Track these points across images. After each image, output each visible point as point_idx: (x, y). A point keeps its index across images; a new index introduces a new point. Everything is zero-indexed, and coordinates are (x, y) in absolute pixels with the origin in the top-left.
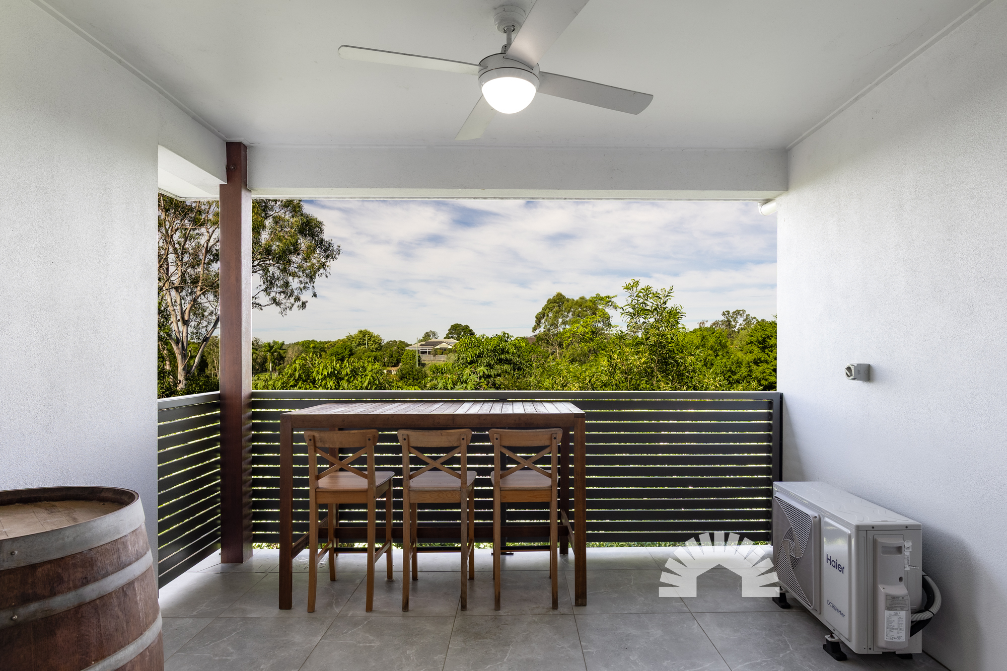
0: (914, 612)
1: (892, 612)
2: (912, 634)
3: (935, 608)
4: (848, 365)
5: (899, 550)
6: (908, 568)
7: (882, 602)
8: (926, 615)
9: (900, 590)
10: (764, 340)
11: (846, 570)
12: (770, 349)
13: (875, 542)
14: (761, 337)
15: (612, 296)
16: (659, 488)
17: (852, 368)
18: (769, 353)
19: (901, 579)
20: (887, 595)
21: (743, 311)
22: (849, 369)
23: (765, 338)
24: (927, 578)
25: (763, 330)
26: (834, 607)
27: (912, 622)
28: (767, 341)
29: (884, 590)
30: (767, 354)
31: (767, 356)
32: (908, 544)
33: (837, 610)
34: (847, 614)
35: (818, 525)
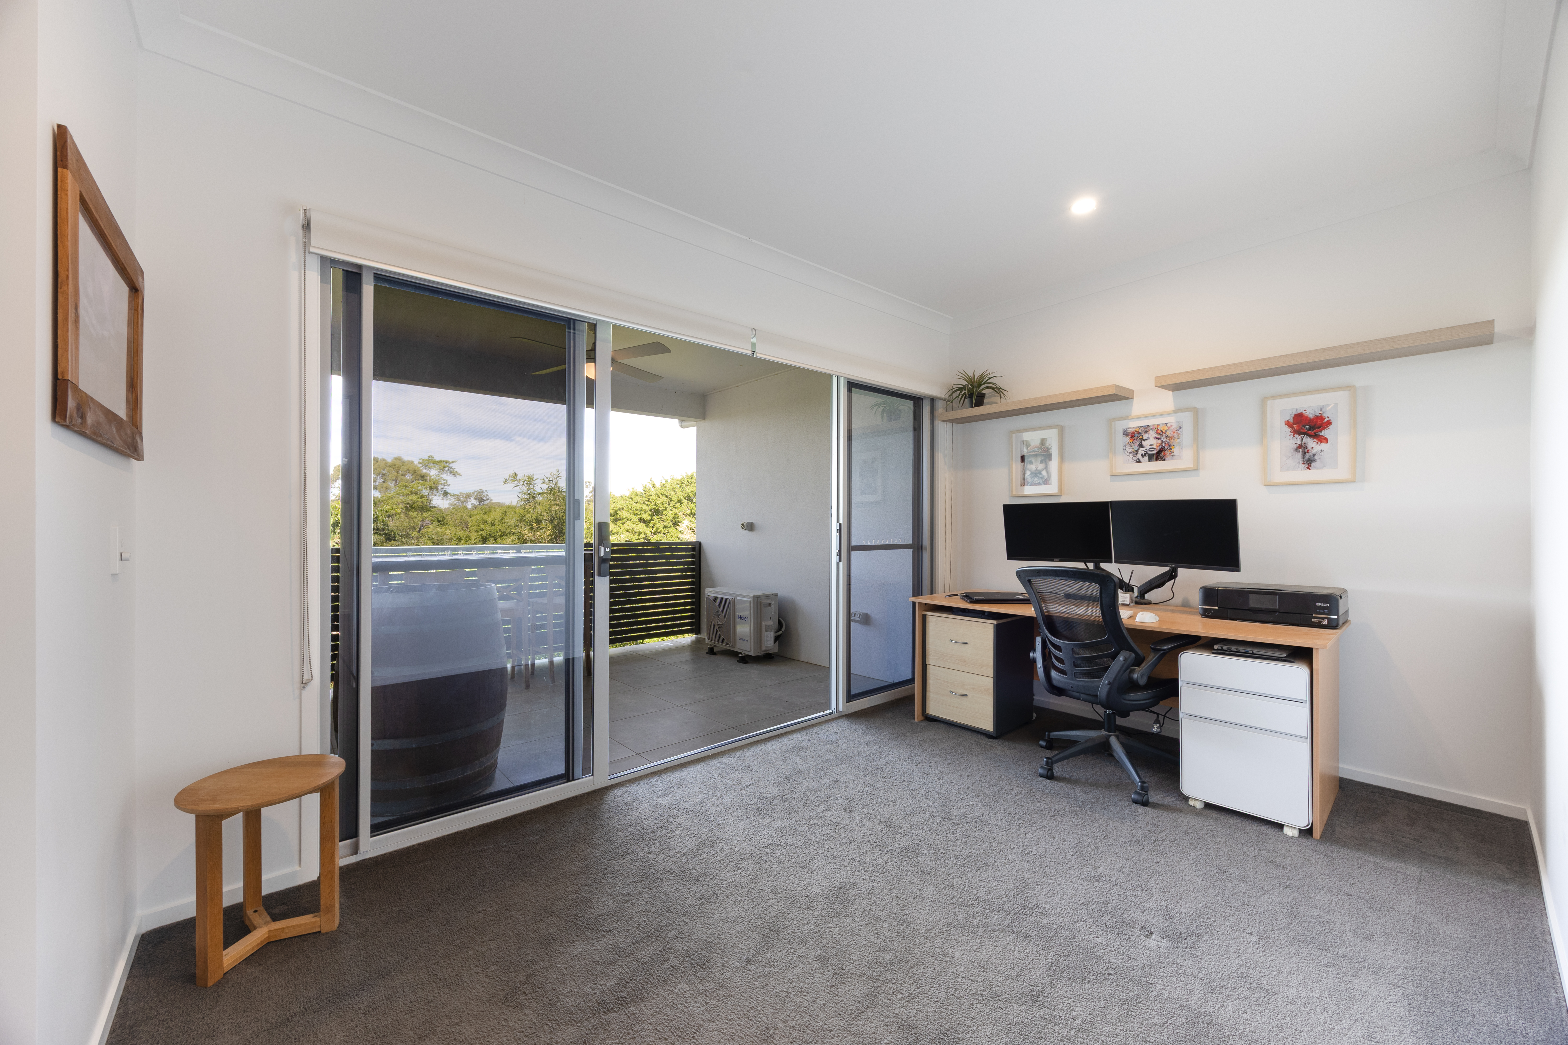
0: (776, 632)
1: (768, 633)
2: (775, 643)
3: (783, 629)
4: (742, 522)
5: (770, 605)
6: (773, 614)
7: (764, 629)
8: (780, 632)
9: (770, 623)
10: (616, 513)
11: (749, 619)
12: (621, 522)
13: (760, 602)
14: (613, 509)
15: (450, 460)
16: (627, 606)
17: (745, 524)
18: (621, 525)
19: (770, 618)
20: (766, 625)
21: (589, 482)
22: (743, 524)
23: (616, 511)
24: (780, 619)
25: (614, 502)
26: (742, 639)
27: (775, 637)
28: (618, 514)
29: (764, 623)
30: (619, 526)
31: (619, 528)
32: (773, 602)
33: (744, 640)
34: (749, 641)
35: (734, 601)
